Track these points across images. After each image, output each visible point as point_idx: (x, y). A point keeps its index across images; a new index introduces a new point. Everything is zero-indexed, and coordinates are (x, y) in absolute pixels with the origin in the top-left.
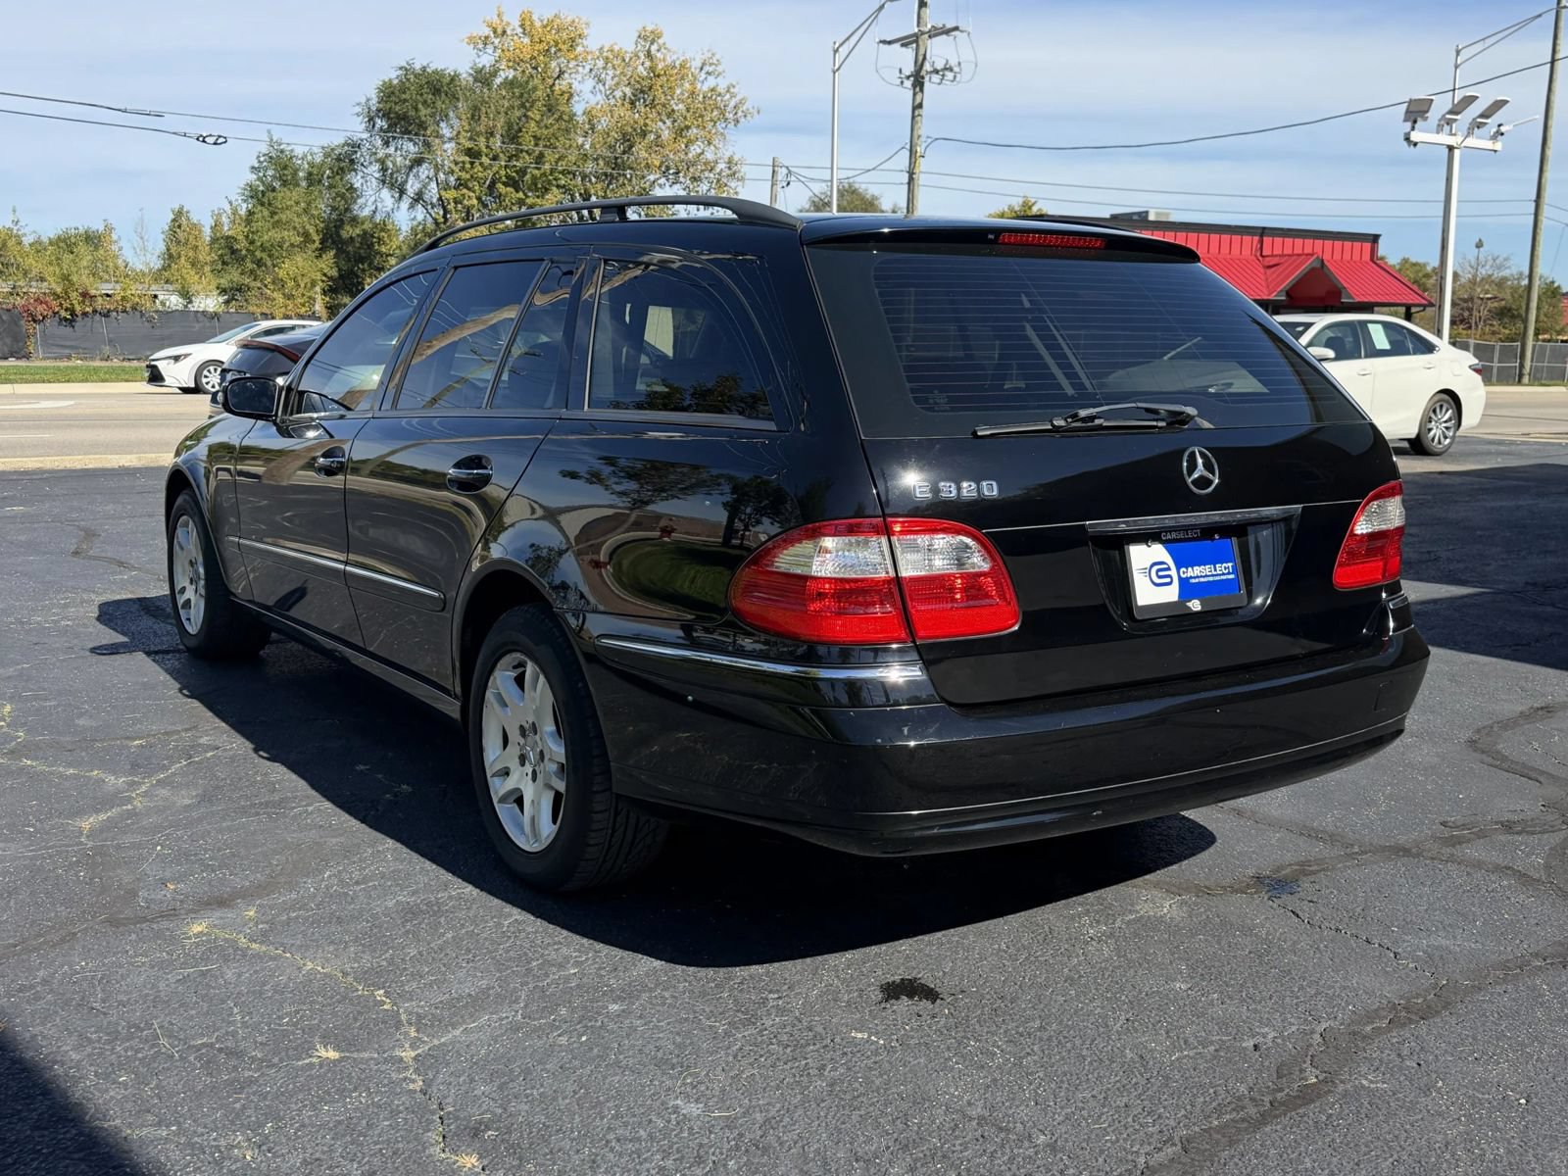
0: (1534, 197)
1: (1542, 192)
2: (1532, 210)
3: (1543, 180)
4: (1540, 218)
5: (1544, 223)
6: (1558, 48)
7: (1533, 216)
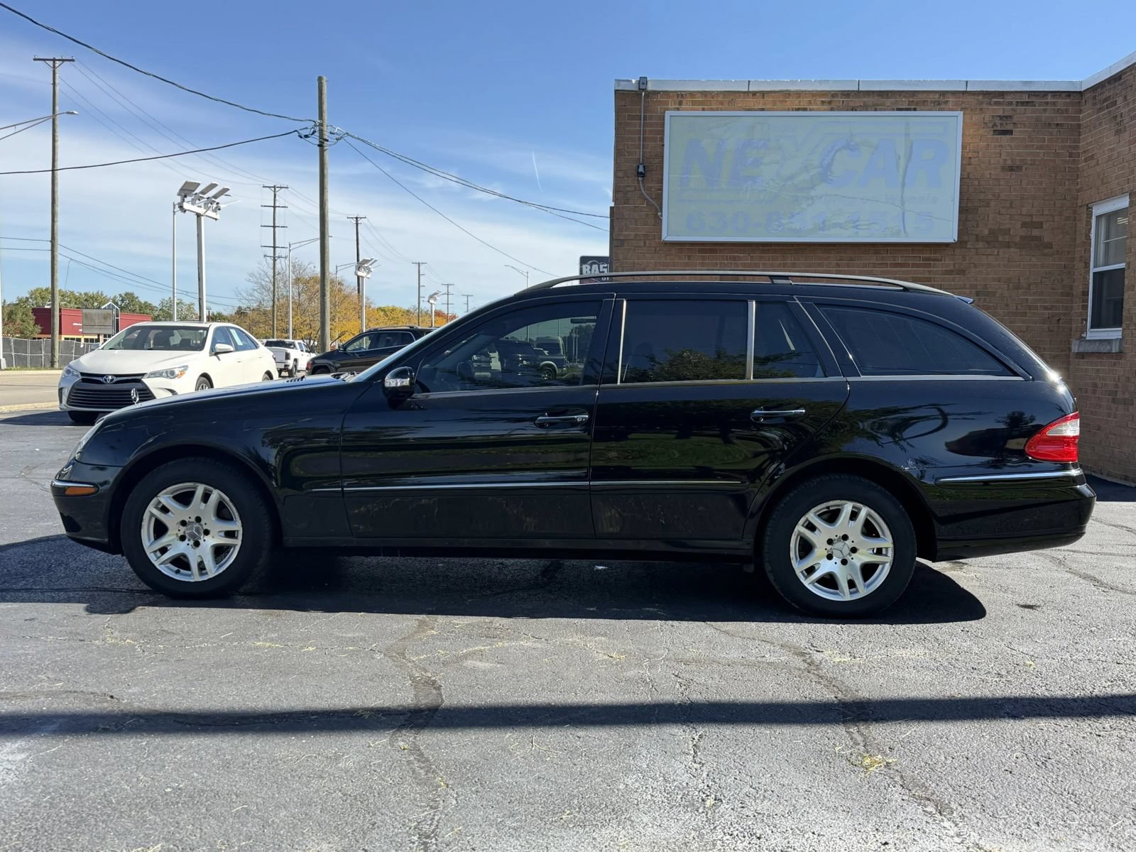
0: (49, 238)
1: (56, 236)
2: (49, 247)
3: (55, 227)
4: (56, 253)
5: (59, 258)
6: (56, 139)
7: (50, 252)
